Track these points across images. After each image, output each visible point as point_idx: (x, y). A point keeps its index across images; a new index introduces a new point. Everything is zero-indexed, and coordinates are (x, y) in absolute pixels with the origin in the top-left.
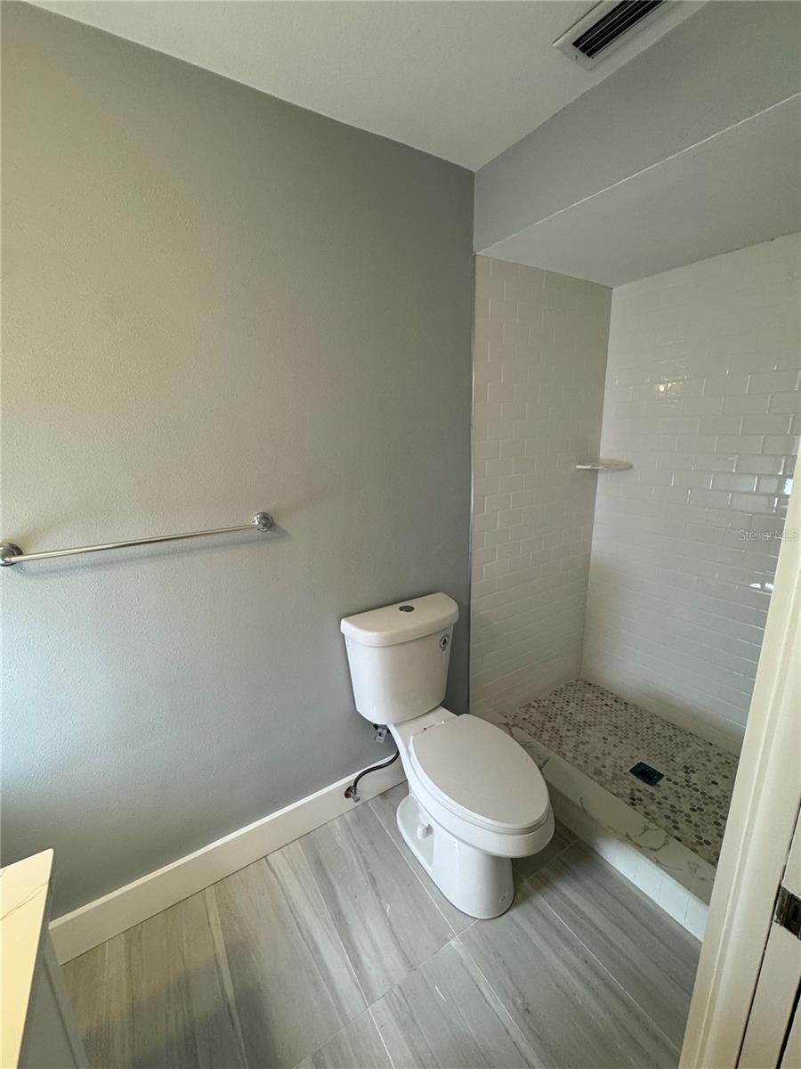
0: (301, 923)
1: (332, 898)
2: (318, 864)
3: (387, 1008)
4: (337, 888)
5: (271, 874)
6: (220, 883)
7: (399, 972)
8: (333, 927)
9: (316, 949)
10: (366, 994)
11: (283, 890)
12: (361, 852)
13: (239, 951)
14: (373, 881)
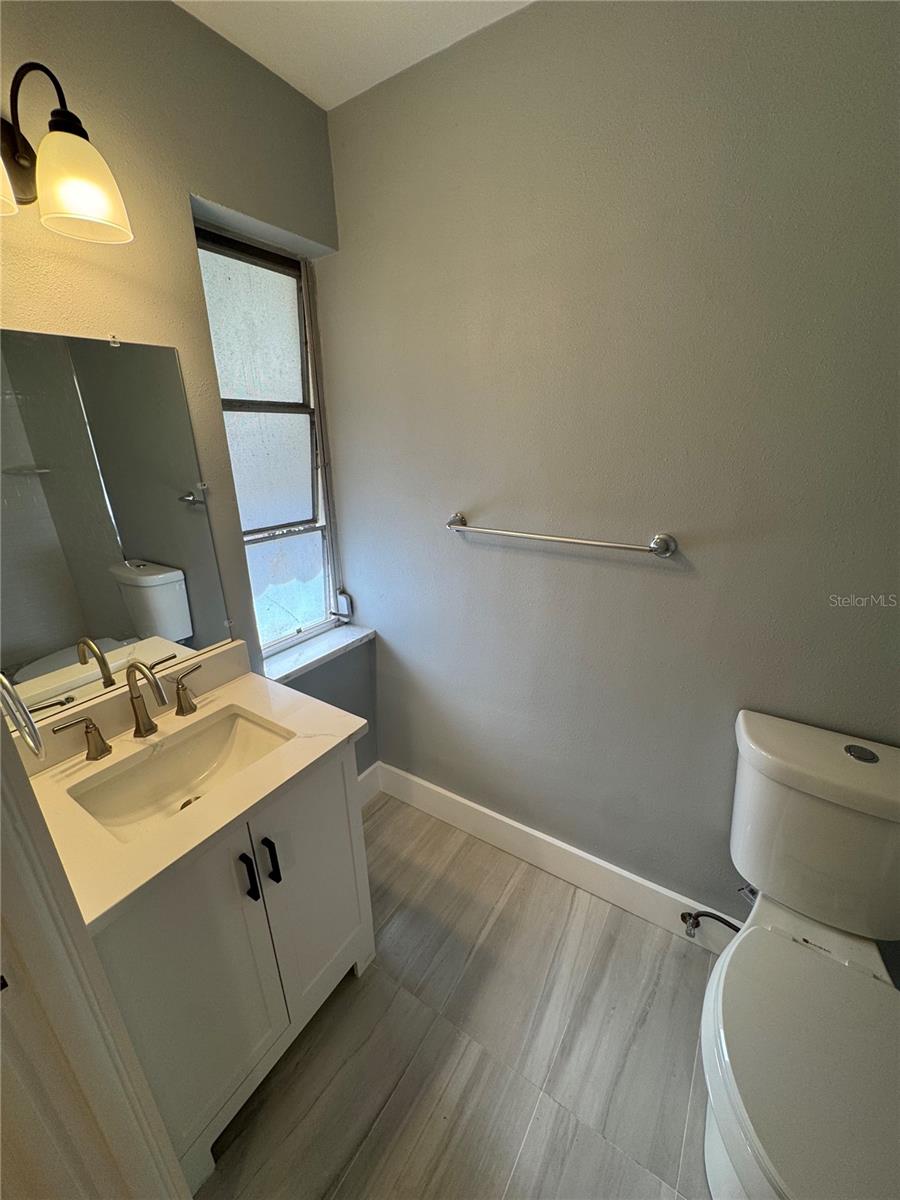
0: (556, 964)
1: (594, 983)
2: (610, 942)
3: (554, 1113)
4: (606, 982)
5: (569, 902)
6: (535, 868)
7: (589, 1113)
8: (573, 1001)
9: (547, 998)
10: (549, 1081)
11: (566, 925)
12: (656, 984)
13: (506, 926)
14: (642, 1020)
